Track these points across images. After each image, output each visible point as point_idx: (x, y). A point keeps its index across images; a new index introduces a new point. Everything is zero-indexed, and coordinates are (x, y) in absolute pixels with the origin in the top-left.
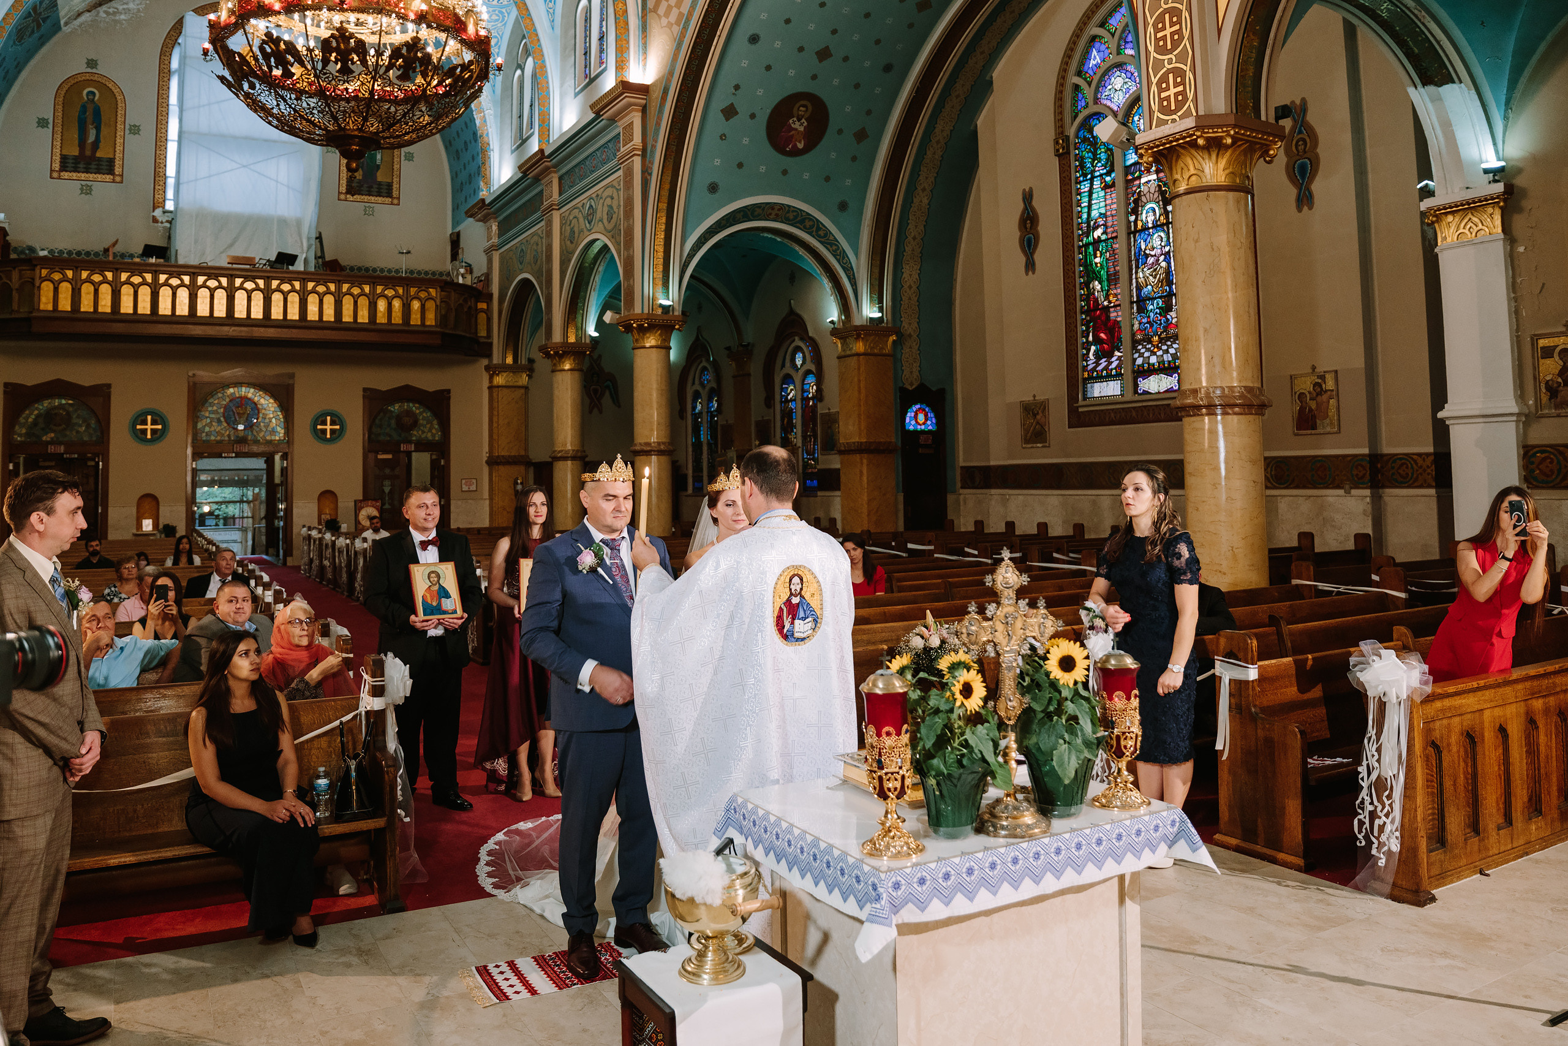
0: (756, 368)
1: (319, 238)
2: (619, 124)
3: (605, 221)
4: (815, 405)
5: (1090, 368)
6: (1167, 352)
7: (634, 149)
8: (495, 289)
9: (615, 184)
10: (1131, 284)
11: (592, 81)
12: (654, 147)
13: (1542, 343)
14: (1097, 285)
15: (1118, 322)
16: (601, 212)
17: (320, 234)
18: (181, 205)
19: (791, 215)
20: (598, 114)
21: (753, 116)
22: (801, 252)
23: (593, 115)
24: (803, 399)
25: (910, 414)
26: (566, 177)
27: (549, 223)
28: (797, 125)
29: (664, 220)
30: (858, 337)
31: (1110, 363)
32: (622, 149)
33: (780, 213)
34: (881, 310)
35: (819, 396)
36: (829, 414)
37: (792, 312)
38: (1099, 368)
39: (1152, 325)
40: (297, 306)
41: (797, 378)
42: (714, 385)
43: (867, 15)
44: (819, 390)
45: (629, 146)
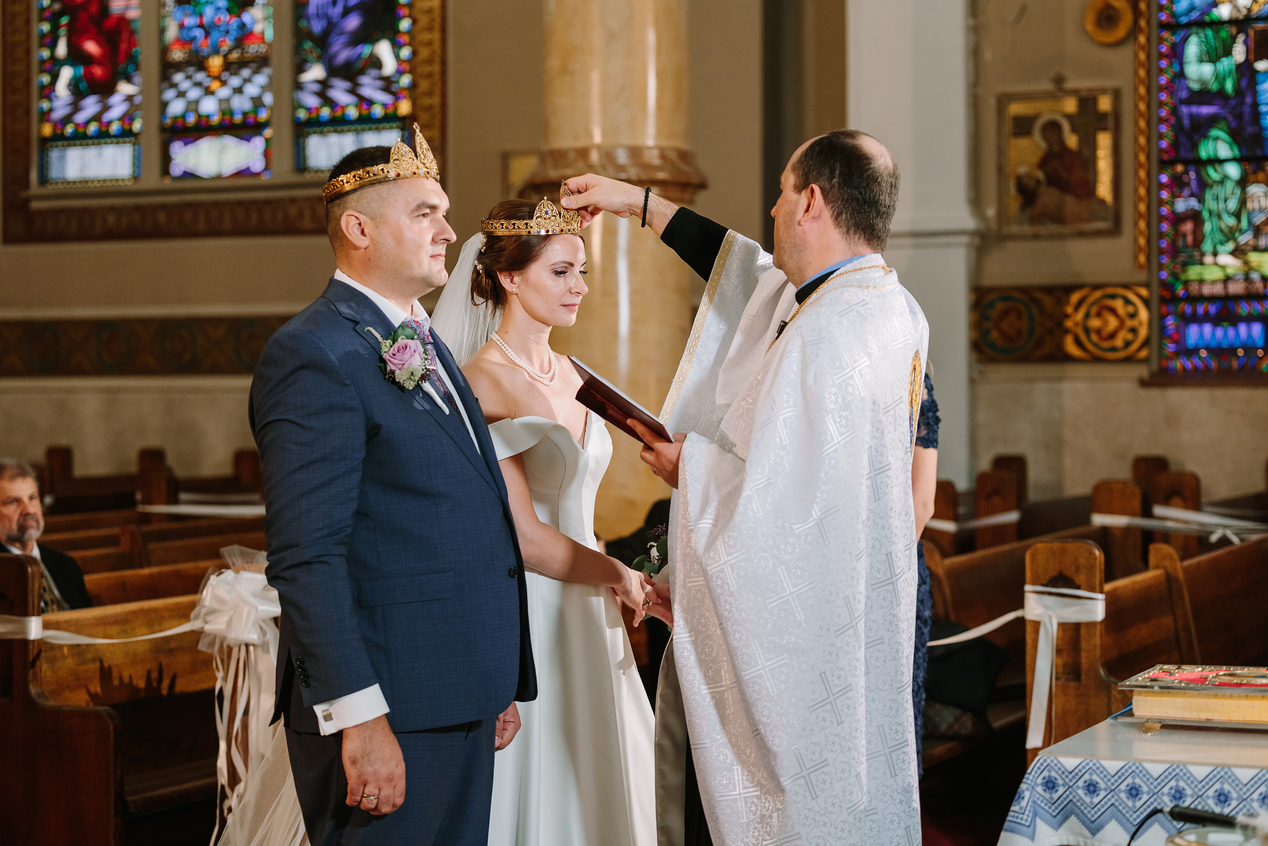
5: (57, 115)
6: (239, 91)
13: (1016, 109)
15: (129, 19)
31: (106, 108)
38: (81, 117)
39: (207, 34)
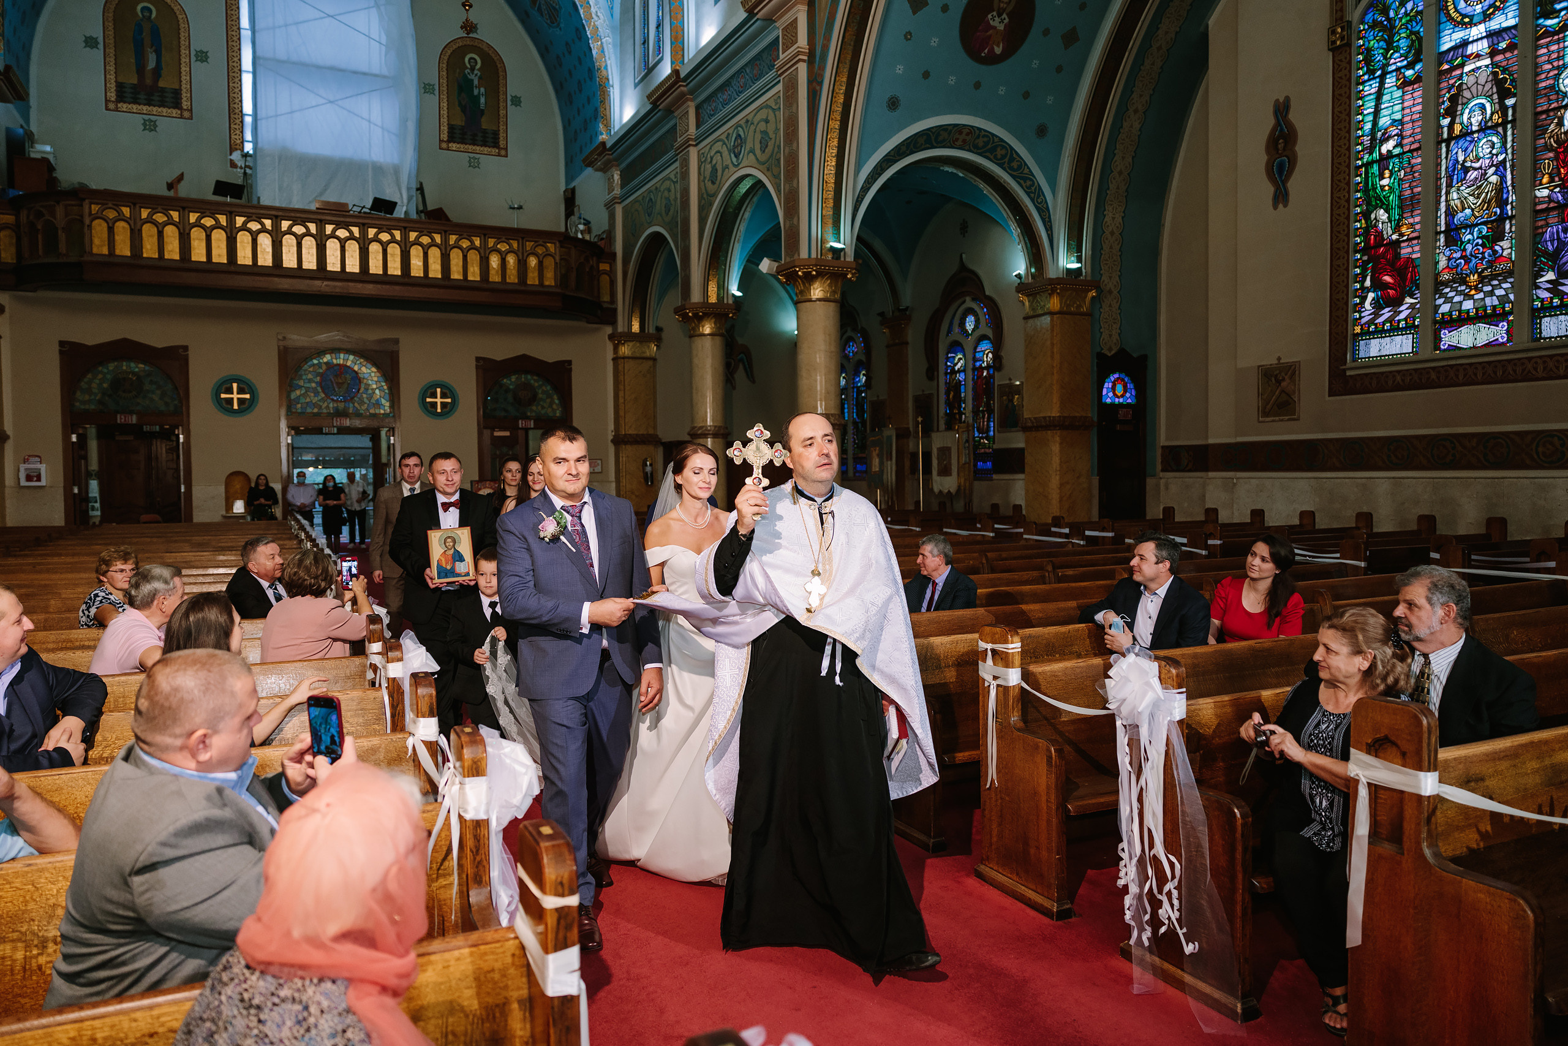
1: (420, 189)
2: (777, 24)
3: (758, 152)
4: (990, 376)
6: (1490, 294)
7: (799, 53)
8: (619, 246)
9: (772, 103)
10: (1438, 209)
12: (826, 48)
14: (1382, 215)
15: (1413, 259)
16: (753, 141)
17: (421, 184)
18: (260, 145)
19: (980, 142)
20: (751, 15)
21: (945, 8)
23: (744, 15)
24: (974, 369)
25: (1108, 385)
26: (705, 106)
27: (685, 163)
28: (996, 22)
29: (835, 142)
30: (1053, 292)
32: (781, 56)
33: (968, 138)
34: (1079, 260)
35: (997, 365)
36: (1011, 386)
37: (964, 267)
38: (1380, 320)
39: (1468, 261)
40: (398, 259)
41: (969, 344)
42: (863, 358)
44: (997, 358)
45: (792, 50)
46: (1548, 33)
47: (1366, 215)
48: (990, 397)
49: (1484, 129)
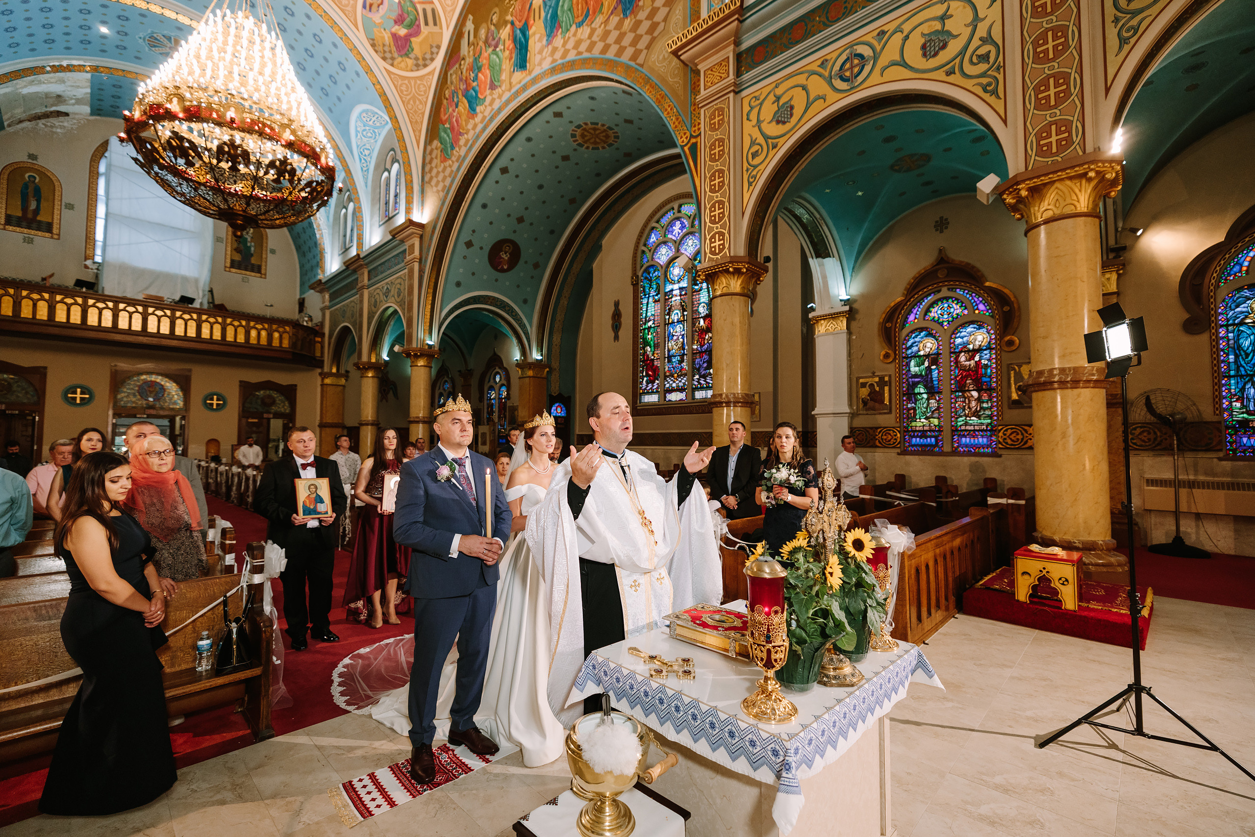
0: (474, 382)
1: (211, 291)
2: (407, 243)
3: (396, 297)
4: (505, 402)
5: (643, 388)
6: (680, 381)
7: (415, 258)
8: (327, 330)
9: (402, 276)
10: (665, 349)
11: (390, 219)
12: (426, 258)
13: (860, 381)
14: (648, 349)
15: (658, 366)
16: (394, 291)
17: (212, 288)
18: (107, 260)
19: (499, 303)
20: (394, 237)
21: (481, 248)
22: (503, 323)
23: (390, 237)
24: (499, 399)
25: (554, 408)
26: (373, 271)
27: (362, 296)
28: (504, 256)
29: (430, 299)
30: (530, 368)
31: (653, 386)
32: (407, 258)
33: (493, 301)
34: (541, 355)
35: (508, 397)
36: (513, 407)
37: (495, 354)
38: (648, 388)
39: (674, 370)
40: (194, 328)
41: (497, 387)
42: (451, 390)
43: (544, 202)
44: (508, 394)
45: (412, 256)
46: (696, 291)
47: (644, 348)
48: (505, 411)
49: (679, 322)
